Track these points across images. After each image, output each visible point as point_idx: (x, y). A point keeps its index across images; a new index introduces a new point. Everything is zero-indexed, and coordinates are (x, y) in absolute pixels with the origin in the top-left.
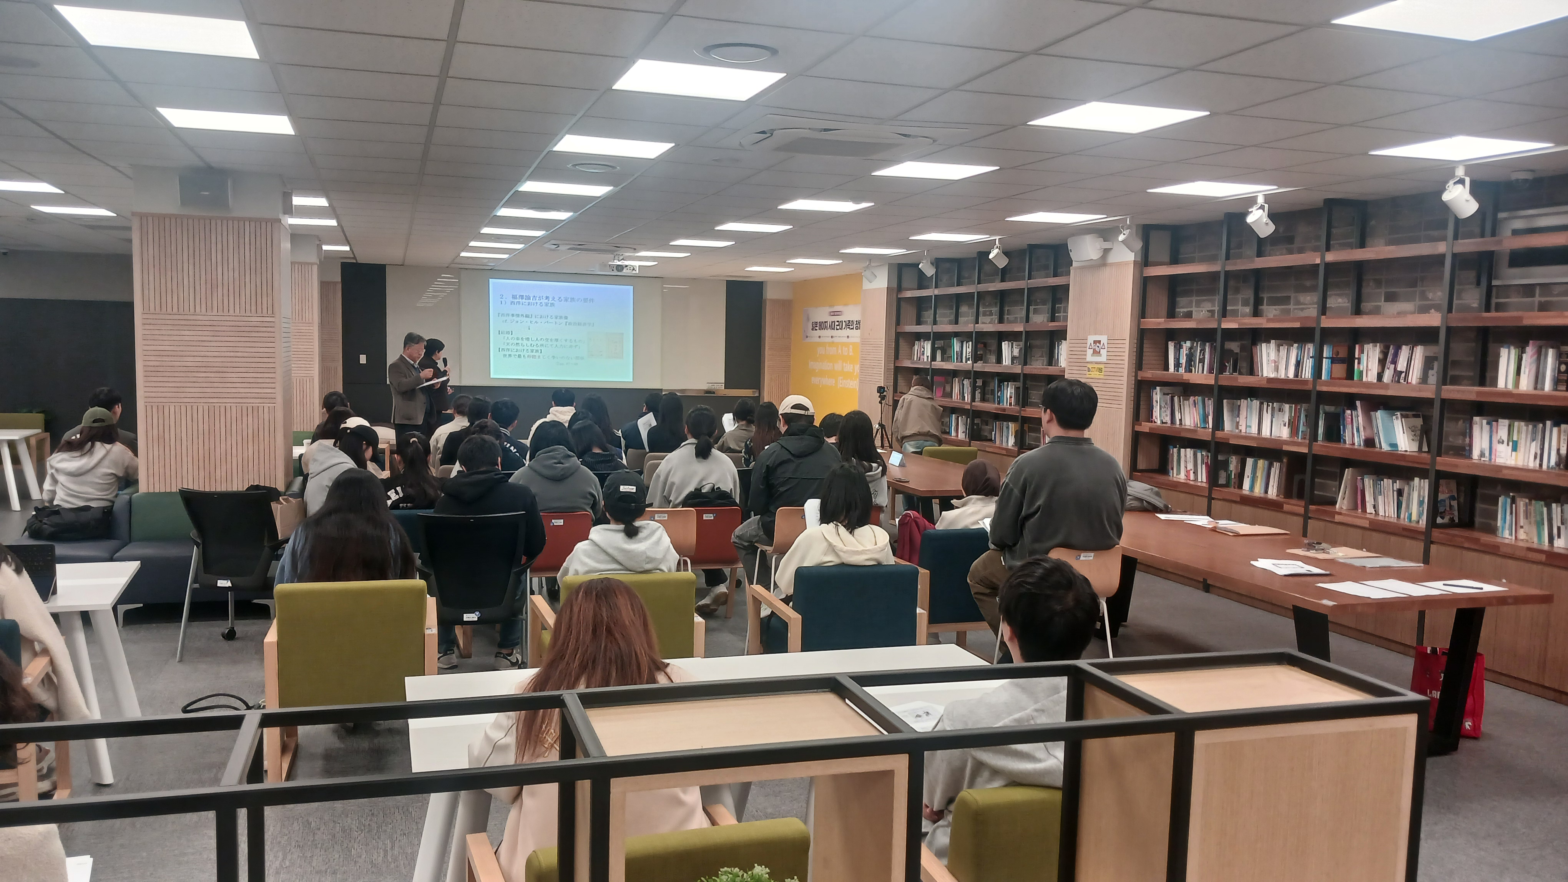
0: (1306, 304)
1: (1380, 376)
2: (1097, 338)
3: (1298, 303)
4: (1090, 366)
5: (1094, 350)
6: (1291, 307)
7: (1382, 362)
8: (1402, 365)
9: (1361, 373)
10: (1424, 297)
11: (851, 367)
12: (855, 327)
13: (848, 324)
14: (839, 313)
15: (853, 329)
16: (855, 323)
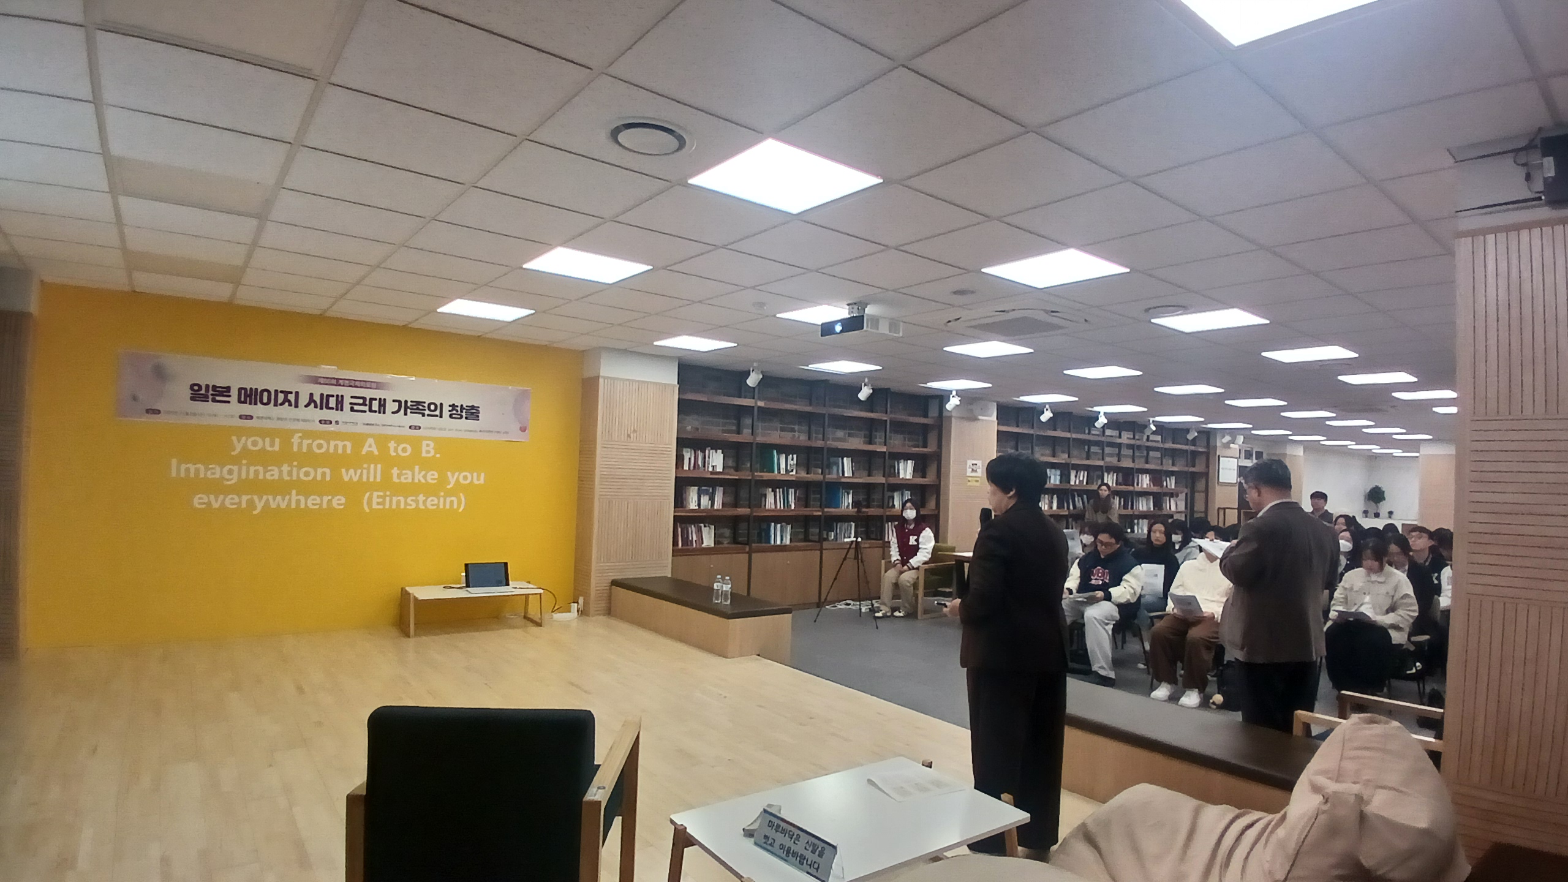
2: (975, 462)
4: (970, 479)
5: (973, 470)
7: (1076, 476)
8: (1081, 479)
11: (432, 476)
12: (446, 413)
13: (417, 407)
14: (363, 384)
15: (441, 417)
16: (446, 410)
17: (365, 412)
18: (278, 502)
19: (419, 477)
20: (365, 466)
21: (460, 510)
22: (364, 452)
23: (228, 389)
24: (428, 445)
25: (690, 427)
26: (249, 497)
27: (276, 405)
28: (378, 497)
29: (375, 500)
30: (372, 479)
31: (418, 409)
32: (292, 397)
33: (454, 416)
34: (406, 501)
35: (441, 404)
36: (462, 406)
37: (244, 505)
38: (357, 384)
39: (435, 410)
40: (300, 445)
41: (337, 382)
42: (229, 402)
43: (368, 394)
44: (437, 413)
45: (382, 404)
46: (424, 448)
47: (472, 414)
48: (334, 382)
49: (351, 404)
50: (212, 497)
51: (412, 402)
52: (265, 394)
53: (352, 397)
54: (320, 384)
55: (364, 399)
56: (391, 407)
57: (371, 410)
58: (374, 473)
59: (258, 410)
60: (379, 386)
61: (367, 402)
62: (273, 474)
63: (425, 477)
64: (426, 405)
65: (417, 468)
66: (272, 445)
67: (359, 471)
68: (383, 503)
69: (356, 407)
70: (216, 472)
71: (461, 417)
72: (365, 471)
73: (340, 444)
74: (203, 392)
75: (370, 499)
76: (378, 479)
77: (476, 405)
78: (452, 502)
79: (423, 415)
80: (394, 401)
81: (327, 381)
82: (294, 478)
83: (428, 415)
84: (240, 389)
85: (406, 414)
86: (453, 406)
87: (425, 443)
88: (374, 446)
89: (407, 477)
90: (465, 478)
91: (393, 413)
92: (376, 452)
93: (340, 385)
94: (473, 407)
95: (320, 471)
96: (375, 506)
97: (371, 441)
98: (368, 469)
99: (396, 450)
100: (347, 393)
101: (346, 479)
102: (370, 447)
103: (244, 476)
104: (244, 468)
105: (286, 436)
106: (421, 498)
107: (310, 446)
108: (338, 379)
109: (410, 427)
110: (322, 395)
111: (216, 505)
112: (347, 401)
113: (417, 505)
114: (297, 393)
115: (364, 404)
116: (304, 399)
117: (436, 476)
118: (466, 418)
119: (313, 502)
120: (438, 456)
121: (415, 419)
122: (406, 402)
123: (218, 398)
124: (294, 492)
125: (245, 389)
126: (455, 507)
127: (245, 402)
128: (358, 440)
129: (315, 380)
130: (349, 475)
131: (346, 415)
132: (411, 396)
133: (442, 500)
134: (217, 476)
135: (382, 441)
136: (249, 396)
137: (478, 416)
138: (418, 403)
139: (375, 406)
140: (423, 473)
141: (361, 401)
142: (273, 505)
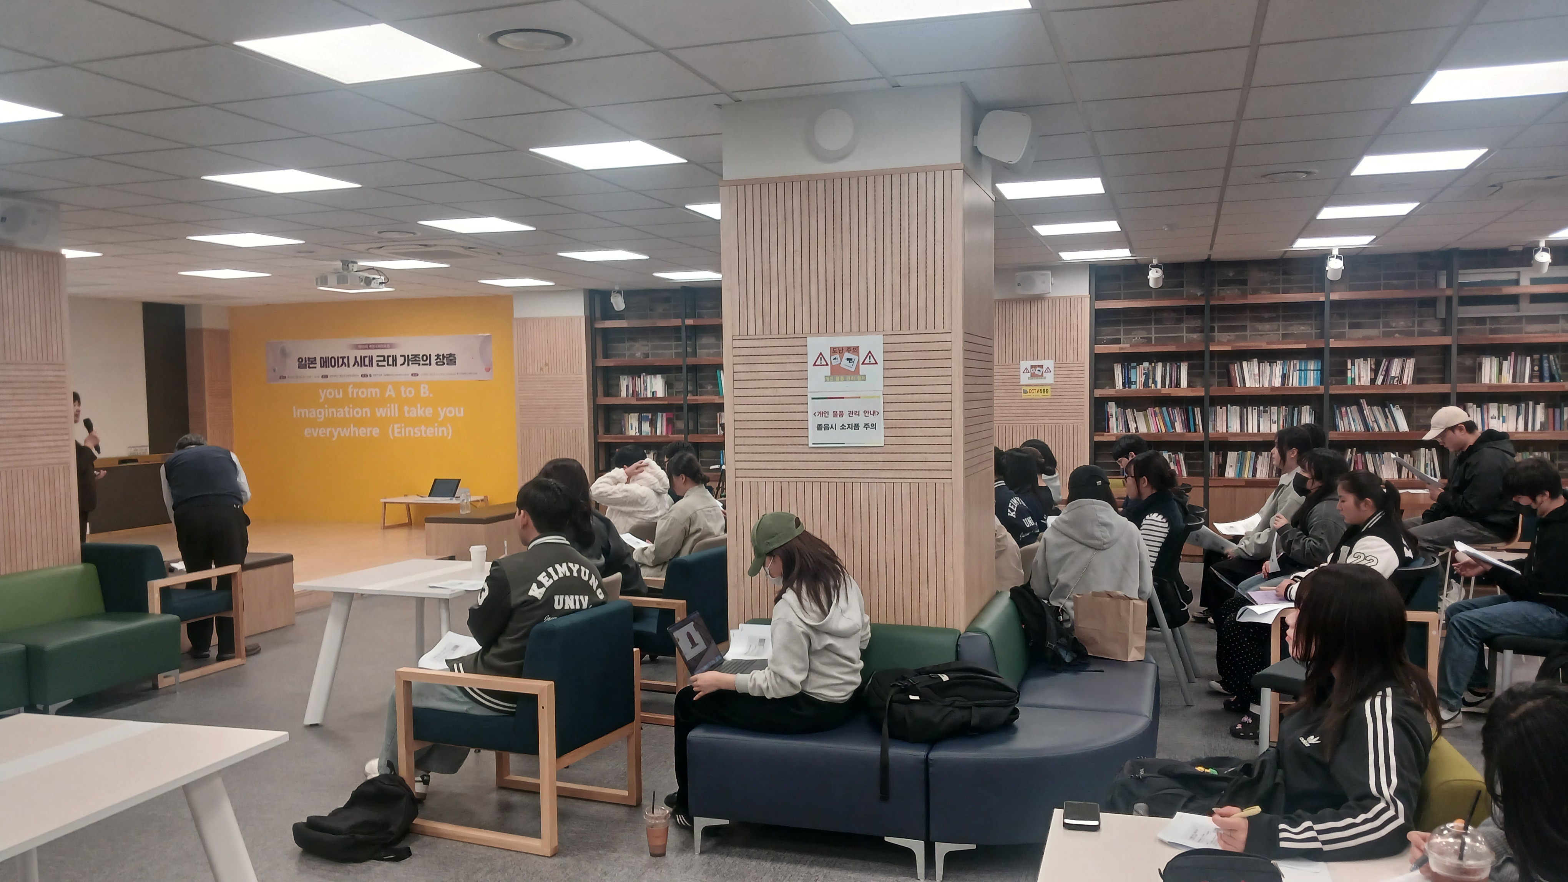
0: (1265, 331)
1: (1373, 381)
2: (1037, 363)
3: (1255, 330)
4: (1027, 388)
5: (1033, 374)
6: (1248, 333)
7: (1375, 371)
8: (1394, 372)
9: (1353, 380)
10: (1386, 325)
11: (429, 411)
12: (433, 362)
13: (413, 359)
14: (382, 346)
15: (430, 365)
16: (433, 358)
17: (385, 366)
18: (345, 433)
19: (420, 412)
20: (389, 405)
21: (449, 437)
22: (387, 396)
23: (315, 358)
24: (424, 388)
25: (639, 354)
26: (330, 429)
27: (338, 367)
28: (398, 428)
29: (396, 430)
30: (393, 415)
31: (416, 360)
32: (346, 360)
33: (439, 363)
34: (414, 431)
35: (430, 355)
36: (443, 355)
37: (328, 435)
38: (379, 346)
39: (424, 360)
40: (353, 393)
41: (368, 347)
42: (315, 368)
43: (386, 352)
44: (428, 362)
45: (395, 360)
46: (422, 391)
47: (451, 360)
48: (367, 347)
49: (377, 361)
50: (313, 429)
51: (412, 355)
52: (333, 360)
53: (377, 356)
54: (359, 349)
55: (384, 356)
56: (400, 360)
57: (388, 365)
58: (393, 411)
59: (329, 371)
60: (391, 346)
61: (385, 359)
62: (341, 413)
63: (424, 411)
64: (421, 357)
65: (419, 406)
66: (339, 393)
67: (385, 410)
68: (400, 432)
69: (380, 364)
70: (313, 414)
71: (444, 364)
72: (389, 410)
73: (373, 390)
74: (304, 362)
75: (393, 429)
76: (397, 415)
77: (453, 353)
78: (443, 431)
79: (419, 365)
80: (401, 356)
81: (363, 347)
82: (351, 416)
83: (423, 364)
84: (321, 358)
85: (408, 365)
86: (438, 356)
87: (422, 386)
88: (392, 390)
89: (413, 414)
90: (450, 412)
91: (401, 365)
92: (394, 396)
93: (370, 349)
94: (450, 355)
95: (364, 410)
96: (396, 435)
97: (390, 387)
98: (390, 407)
99: (405, 392)
100: (374, 353)
101: (378, 415)
102: (390, 392)
103: (327, 416)
104: (327, 410)
105: (345, 386)
106: (423, 428)
107: (357, 393)
108: (368, 345)
109: (412, 375)
110: (361, 357)
111: (315, 435)
112: (375, 359)
113: (421, 434)
114: (348, 357)
115: (384, 361)
116: (352, 362)
117: (431, 412)
118: (447, 364)
119: (362, 432)
120: (431, 395)
121: (414, 368)
122: (408, 356)
123: (311, 366)
124: (352, 425)
125: (323, 358)
126: (445, 435)
127: (323, 367)
128: (383, 386)
129: (356, 347)
130: (380, 412)
131: (374, 370)
132: (410, 351)
133: (436, 429)
134: (314, 416)
135: (396, 385)
136: (326, 362)
137: (455, 362)
138: (416, 356)
139: (391, 359)
140: (423, 409)
141: (382, 359)
142: (342, 435)
